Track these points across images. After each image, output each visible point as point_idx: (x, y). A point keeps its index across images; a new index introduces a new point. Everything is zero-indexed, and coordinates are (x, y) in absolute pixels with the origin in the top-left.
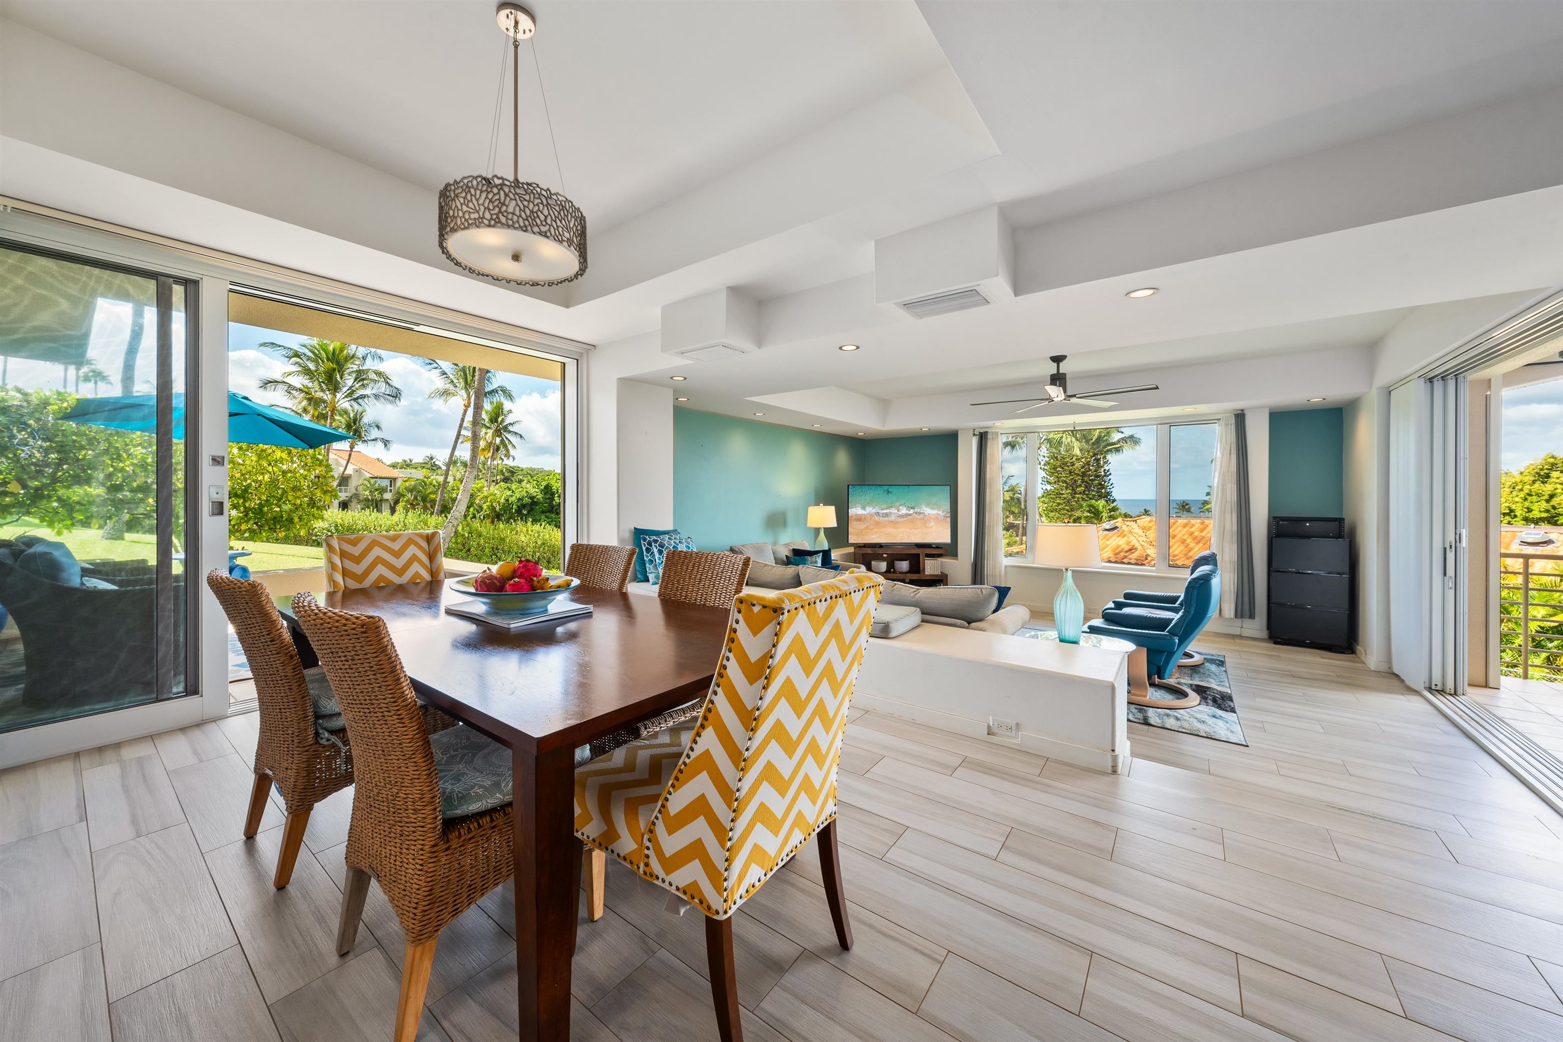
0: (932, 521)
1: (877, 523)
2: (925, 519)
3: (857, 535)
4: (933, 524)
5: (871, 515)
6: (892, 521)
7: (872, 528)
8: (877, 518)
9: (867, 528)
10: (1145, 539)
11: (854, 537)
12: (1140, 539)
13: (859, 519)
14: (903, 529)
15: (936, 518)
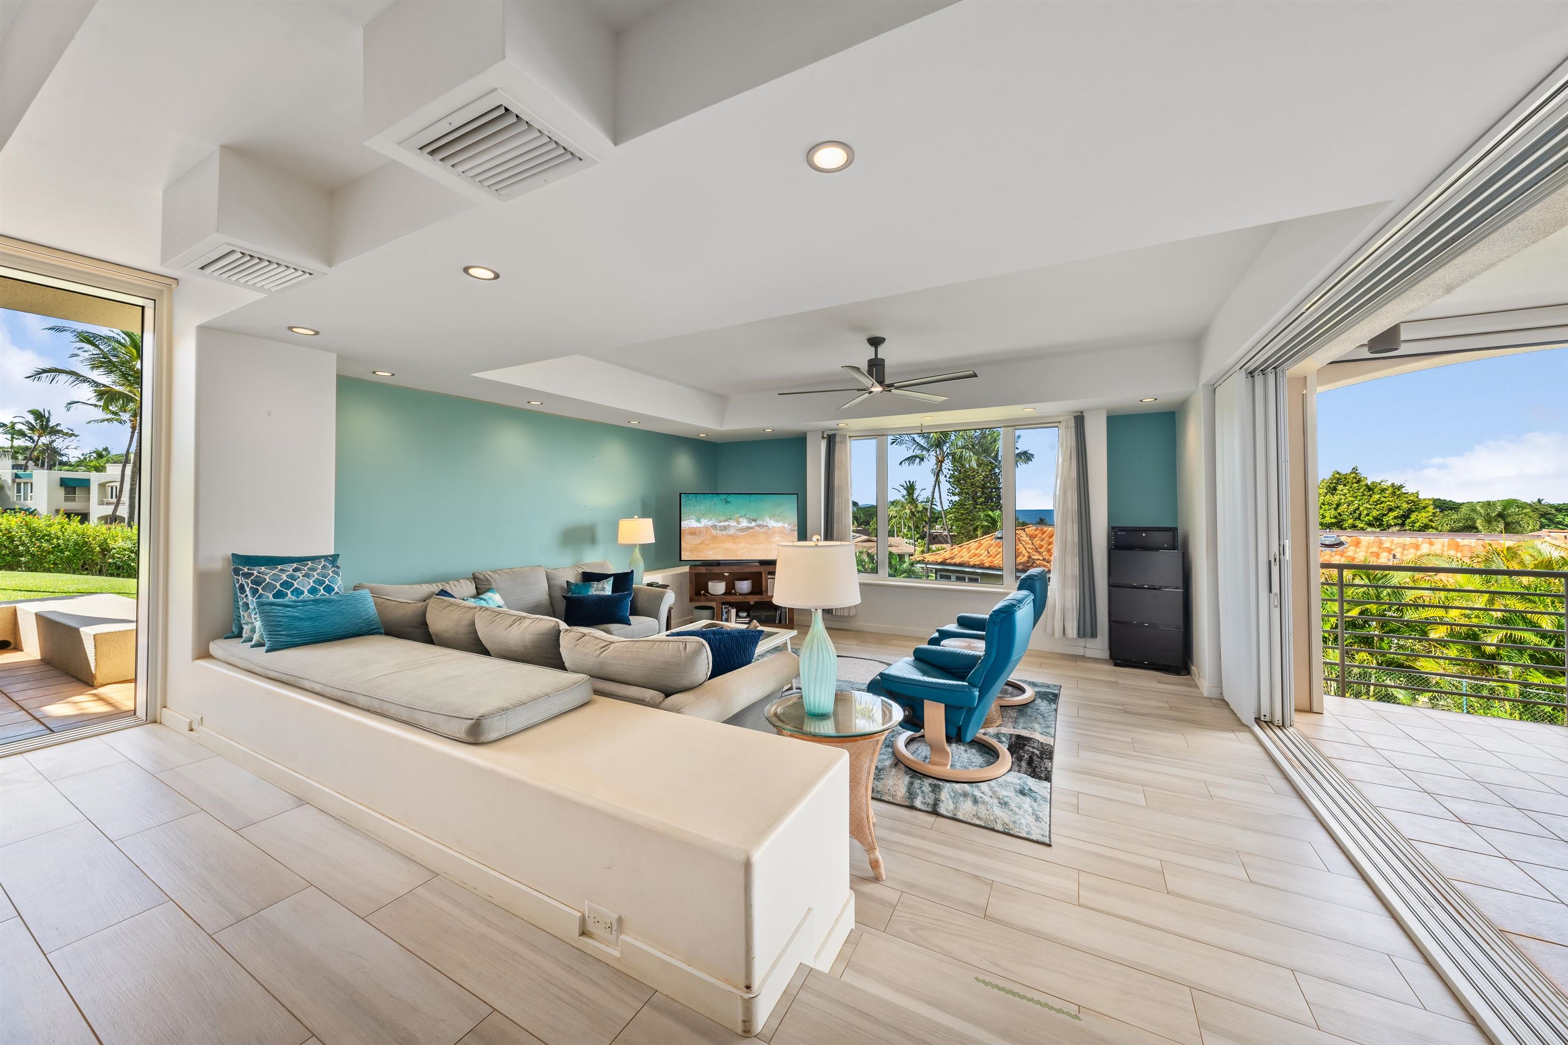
0: (777, 535)
1: (714, 538)
2: (768, 533)
3: (691, 551)
4: (777, 538)
5: (707, 528)
6: (731, 536)
7: (707, 543)
8: (714, 532)
9: (701, 543)
10: (1031, 546)
11: (687, 554)
12: (1027, 546)
13: (694, 532)
14: (743, 545)
15: (781, 532)
